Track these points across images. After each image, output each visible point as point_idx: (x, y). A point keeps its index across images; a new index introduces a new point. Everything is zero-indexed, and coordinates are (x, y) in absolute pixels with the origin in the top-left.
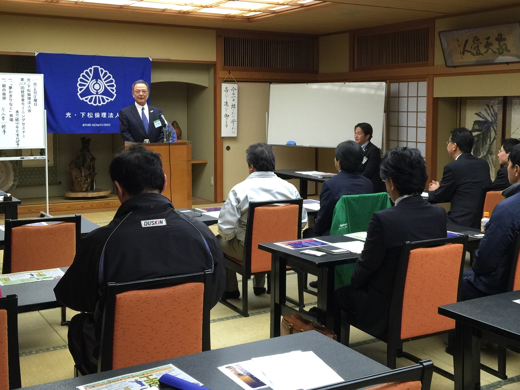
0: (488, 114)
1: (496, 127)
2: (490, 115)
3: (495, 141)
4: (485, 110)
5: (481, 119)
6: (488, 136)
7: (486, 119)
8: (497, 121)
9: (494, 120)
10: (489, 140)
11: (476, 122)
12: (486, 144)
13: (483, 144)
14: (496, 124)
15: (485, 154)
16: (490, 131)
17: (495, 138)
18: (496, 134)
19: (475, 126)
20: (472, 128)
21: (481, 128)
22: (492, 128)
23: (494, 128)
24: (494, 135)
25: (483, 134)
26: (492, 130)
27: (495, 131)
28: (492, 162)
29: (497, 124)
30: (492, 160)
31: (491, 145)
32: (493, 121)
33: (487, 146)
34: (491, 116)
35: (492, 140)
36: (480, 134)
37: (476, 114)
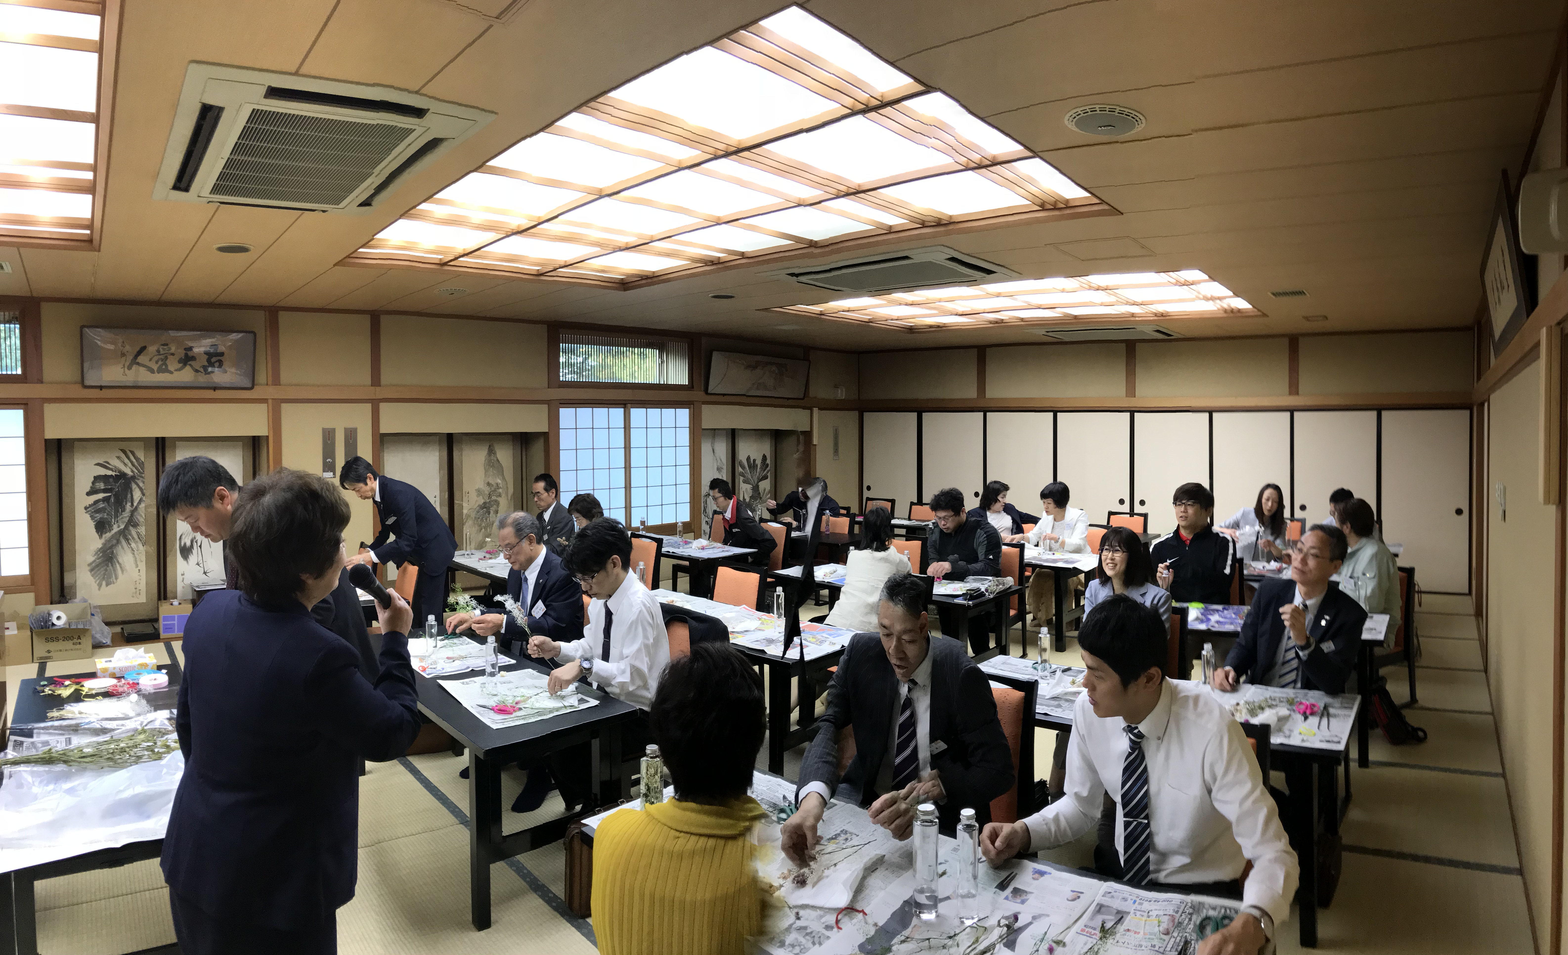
0: (125, 465)
2: (130, 464)
3: (143, 505)
4: (118, 458)
5: (109, 473)
6: (126, 499)
7: (120, 471)
8: (143, 474)
9: (138, 474)
10: (129, 504)
11: (97, 479)
12: (124, 510)
13: (116, 512)
14: (141, 479)
15: (122, 527)
16: (131, 491)
17: (141, 501)
18: (143, 494)
19: (97, 484)
20: (91, 487)
21: (110, 487)
22: (134, 486)
23: (138, 485)
24: (139, 497)
25: (116, 496)
26: (134, 489)
27: (141, 491)
28: (139, 538)
30: (138, 534)
31: (132, 512)
33: (126, 514)
34: (132, 467)
35: (135, 504)
36: (109, 496)
37: (98, 464)
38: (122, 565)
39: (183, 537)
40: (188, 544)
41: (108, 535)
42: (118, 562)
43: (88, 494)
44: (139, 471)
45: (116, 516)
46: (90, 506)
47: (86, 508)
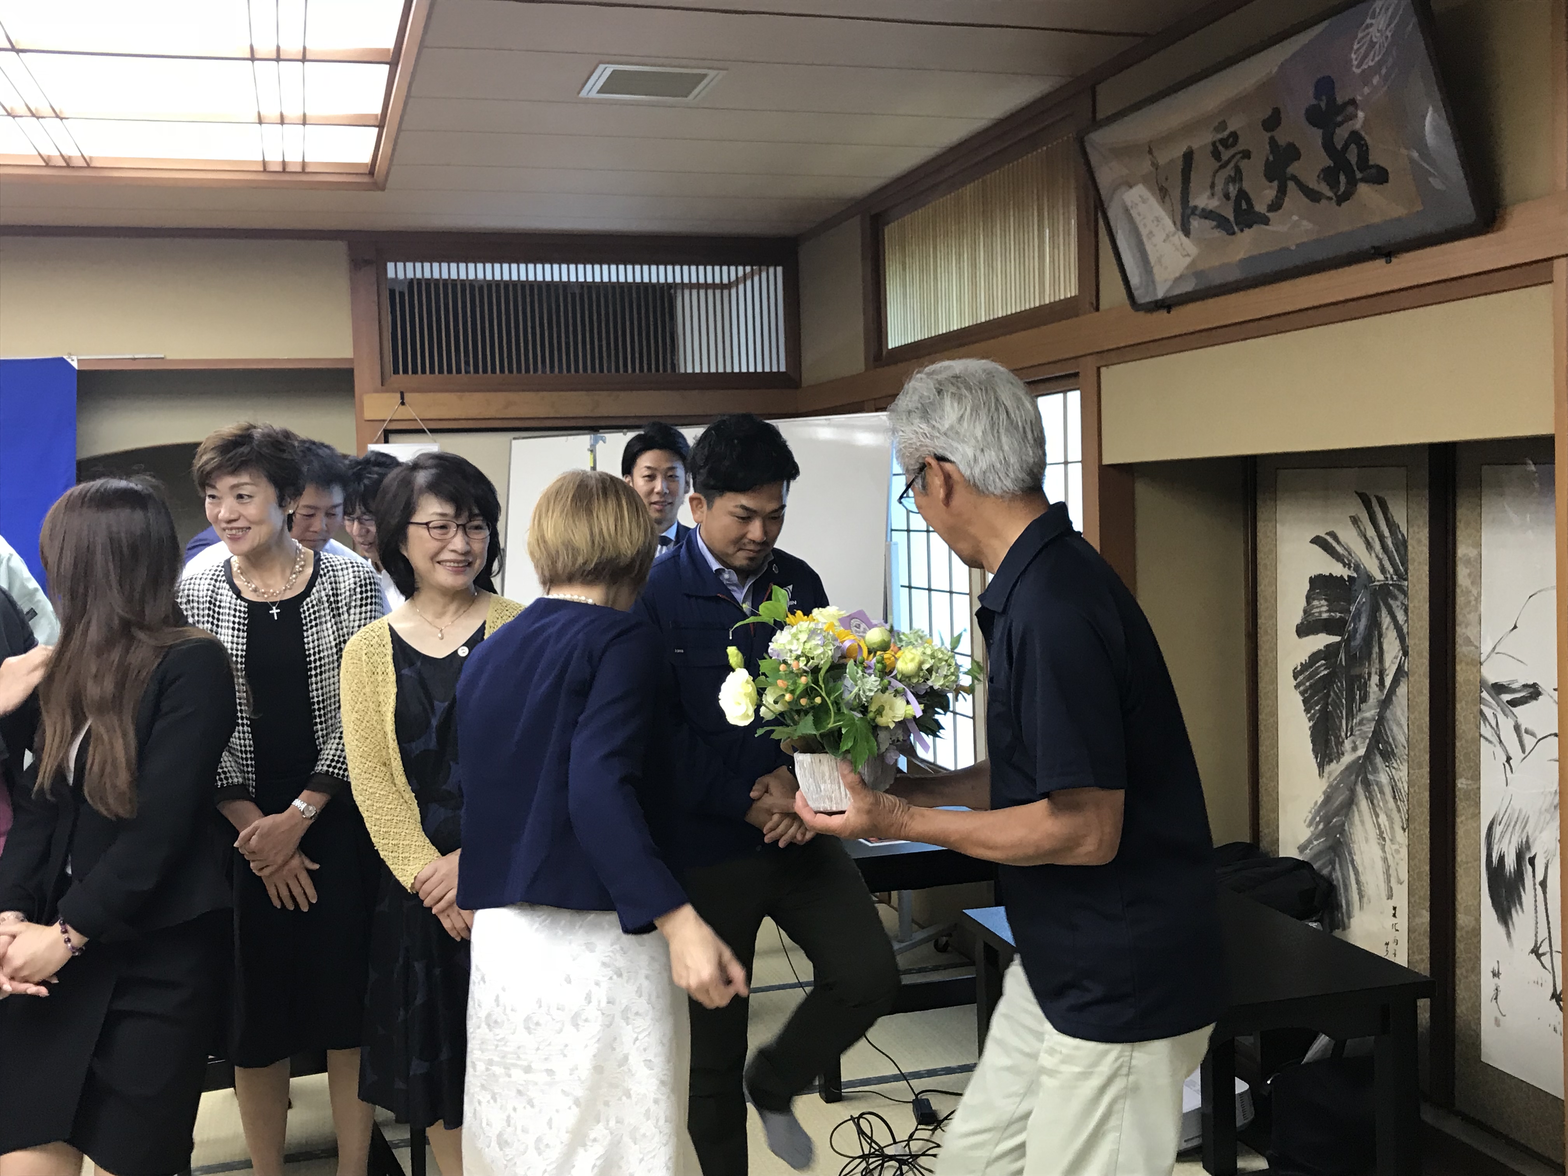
0: (1368, 545)
1: (1406, 611)
2: (1377, 545)
3: (1402, 690)
4: (1352, 519)
5: (1338, 569)
6: (1369, 659)
7: (1356, 568)
8: (1406, 580)
9: (1395, 578)
10: (1375, 679)
11: (1318, 585)
12: (1365, 697)
13: (1351, 699)
14: (1401, 597)
15: (1362, 752)
16: (1380, 636)
17: (1400, 673)
18: (1406, 653)
19: (1316, 603)
20: (1305, 611)
21: (1338, 615)
22: (1385, 621)
23: (1393, 620)
24: (1396, 657)
25: (1350, 646)
26: (1387, 629)
27: (1402, 637)
28: (1395, 799)
29: (1405, 594)
30: (1394, 786)
31: (1383, 707)
32: (1392, 579)
33: (1370, 711)
34: (1381, 553)
35: (1388, 681)
36: (1339, 643)
37: (1316, 542)
38: (1362, 878)
39: (1498, 830)
40: (1510, 863)
41: (1336, 768)
42: (1352, 861)
43: (1303, 631)
44: (1396, 571)
45: (1350, 715)
46: (1305, 667)
47: (1296, 675)
